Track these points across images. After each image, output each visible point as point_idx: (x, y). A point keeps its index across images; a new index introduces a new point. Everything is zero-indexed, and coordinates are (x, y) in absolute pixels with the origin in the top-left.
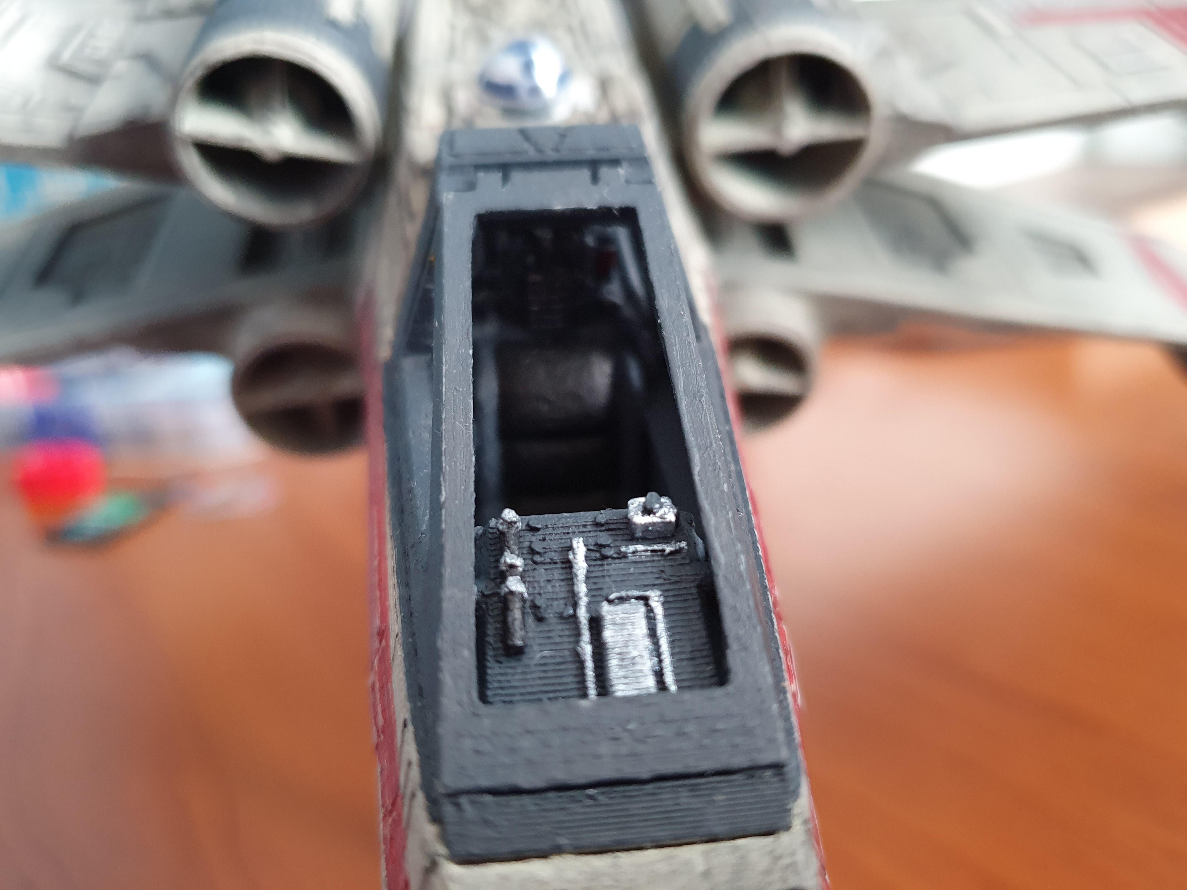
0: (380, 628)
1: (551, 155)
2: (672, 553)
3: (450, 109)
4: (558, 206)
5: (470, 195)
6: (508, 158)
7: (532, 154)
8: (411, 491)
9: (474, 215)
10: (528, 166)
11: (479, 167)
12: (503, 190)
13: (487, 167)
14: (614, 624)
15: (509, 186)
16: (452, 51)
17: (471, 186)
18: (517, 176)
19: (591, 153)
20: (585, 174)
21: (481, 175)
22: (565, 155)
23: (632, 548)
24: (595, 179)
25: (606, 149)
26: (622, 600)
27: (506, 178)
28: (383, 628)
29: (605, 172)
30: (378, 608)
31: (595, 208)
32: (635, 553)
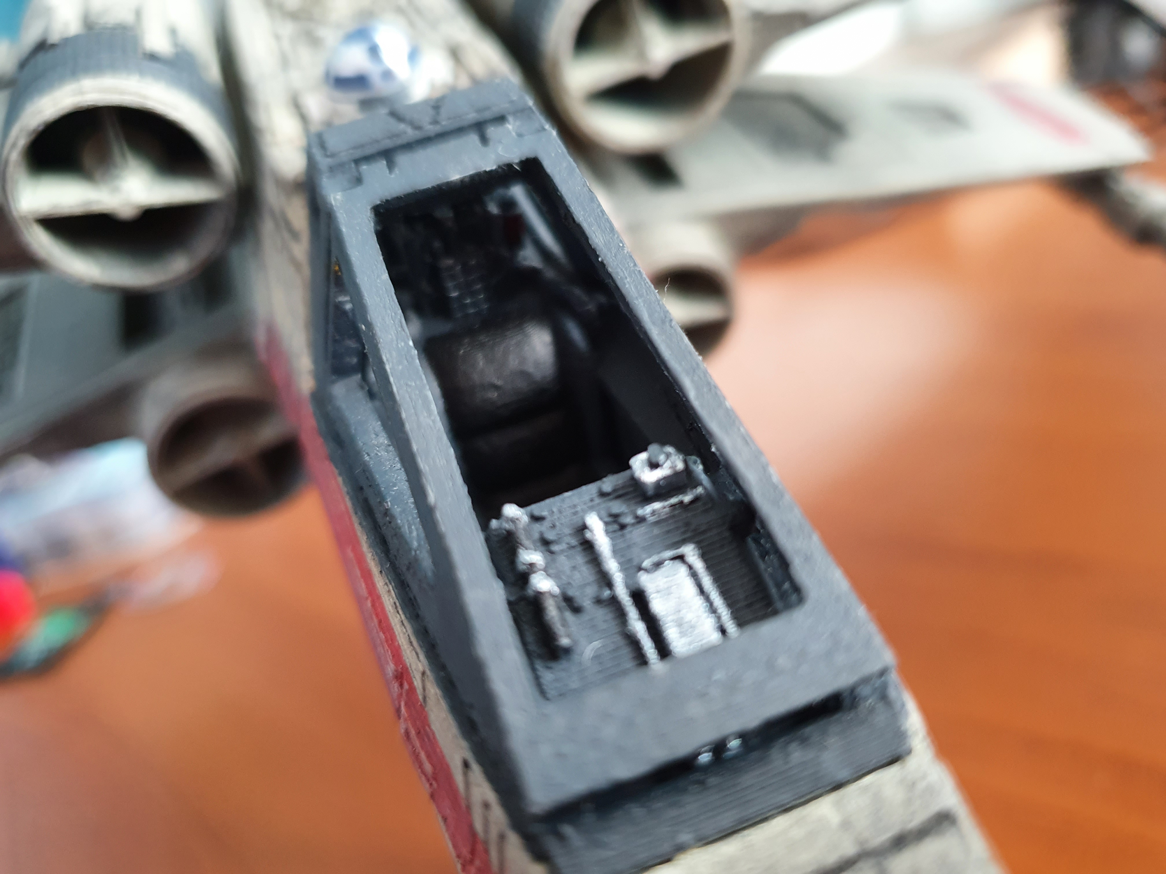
0: (396, 671)
1: (431, 129)
2: (691, 502)
3: (303, 118)
4: (455, 176)
5: (359, 190)
6: (388, 144)
7: (411, 134)
8: (387, 513)
9: (369, 208)
10: (409, 146)
11: (357, 162)
12: (393, 176)
13: (368, 159)
14: (658, 592)
15: (397, 171)
16: (285, 62)
17: (359, 180)
18: (403, 159)
19: (472, 117)
20: (473, 138)
21: (364, 168)
22: (445, 124)
24: (484, 140)
25: (487, 108)
26: (658, 565)
27: (391, 165)
28: (400, 670)
29: (492, 131)
30: (388, 652)
31: (494, 168)
32: (653, 513)
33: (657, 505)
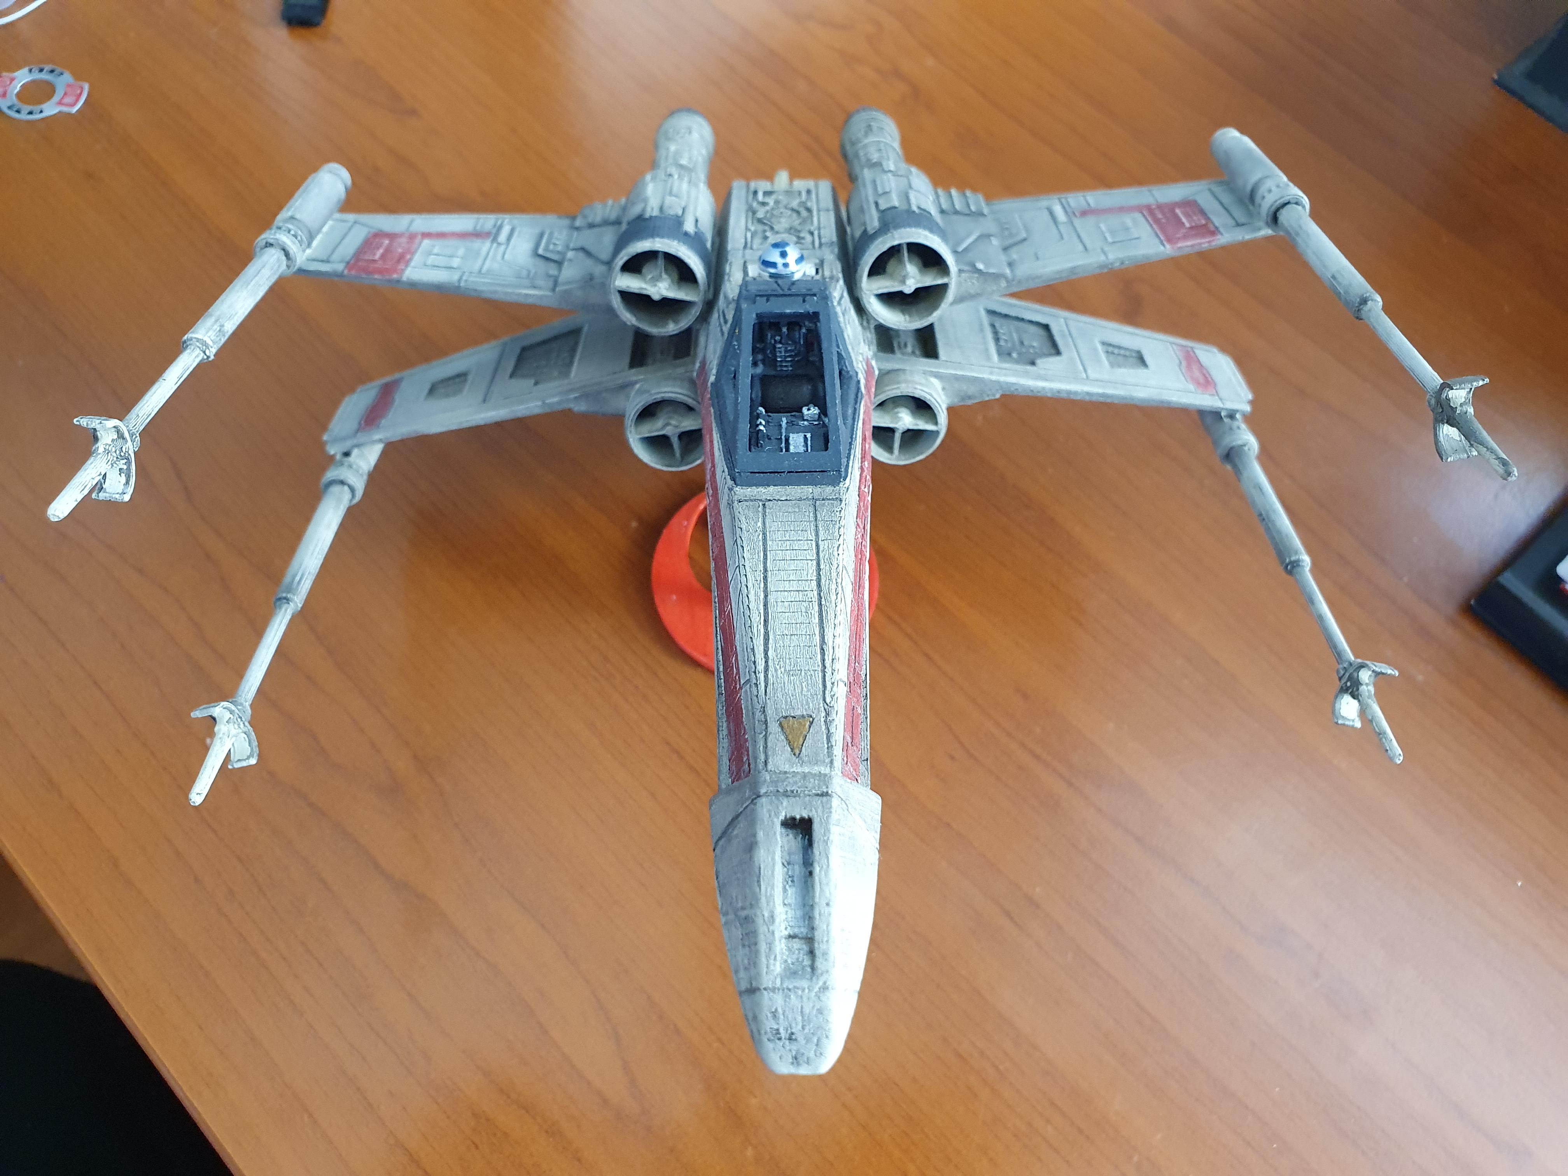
1: (787, 292)
2: (816, 424)
3: (745, 273)
4: (788, 311)
5: (755, 307)
9: (755, 315)
10: (777, 296)
11: (757, 296)
12: (769, 305)
13: (761, 296)
14: (793, 439)
17: (756, 304)
20: (800, 300)
21: (759, 299)
23: (802, 422)
24: (804, 301)
26: (797, 434)
27: (768, 301)
29: (808, 299)
31: (803, 312)
32: (803, 424)
33: (806, 423)
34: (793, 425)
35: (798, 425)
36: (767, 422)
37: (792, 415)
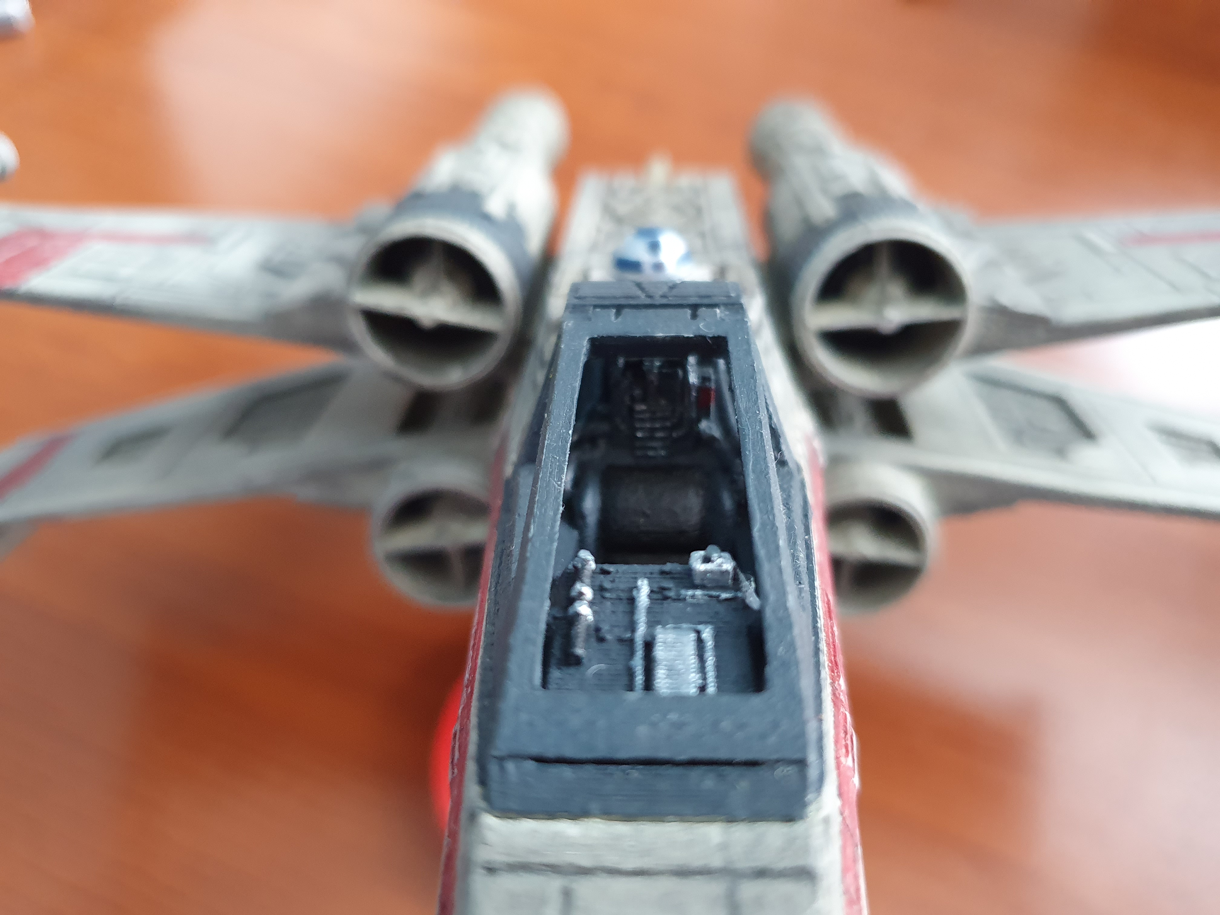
1: (659, 301)
4: (660, 334)
5: (587, 325)
7: (643, 299)
9: (589, 338)
10: (637, 307)
11: (597, 306)
12: (616, 322)
13: (604, 307)
15: (620, 319)
17: (590, 318)
18: (629, 314)
20: (686, 313)
21: (598, 311)
22: (671, 300)
23: (690, 592)
24: (694, 316)
25: (707, 297)
27: (618, 314)
29: (702, 311)
31: (690, 336)
32: (693, 597)
33: (699, 593)
34: (666, 598)
35: (679, 599)
36: (599, 590)
37: (663, 573)
